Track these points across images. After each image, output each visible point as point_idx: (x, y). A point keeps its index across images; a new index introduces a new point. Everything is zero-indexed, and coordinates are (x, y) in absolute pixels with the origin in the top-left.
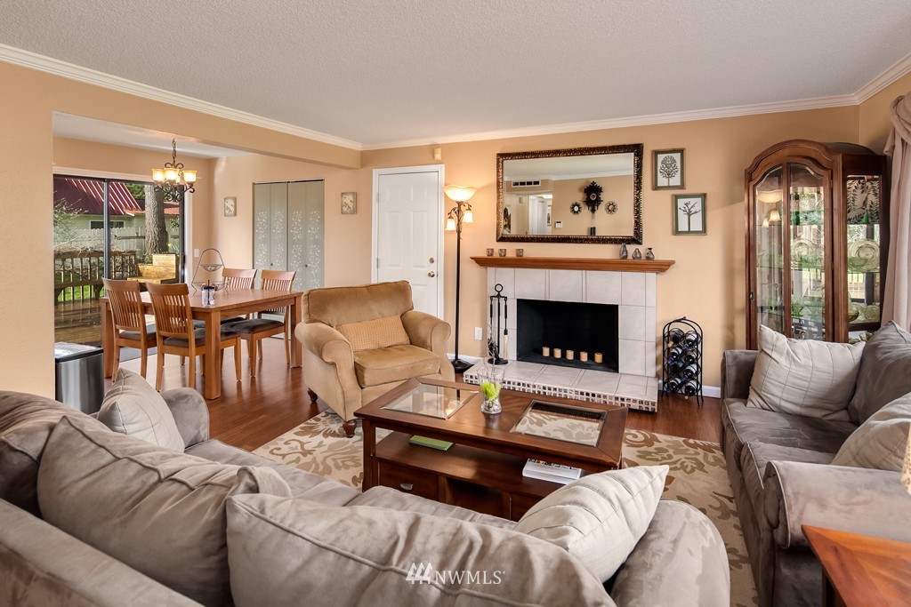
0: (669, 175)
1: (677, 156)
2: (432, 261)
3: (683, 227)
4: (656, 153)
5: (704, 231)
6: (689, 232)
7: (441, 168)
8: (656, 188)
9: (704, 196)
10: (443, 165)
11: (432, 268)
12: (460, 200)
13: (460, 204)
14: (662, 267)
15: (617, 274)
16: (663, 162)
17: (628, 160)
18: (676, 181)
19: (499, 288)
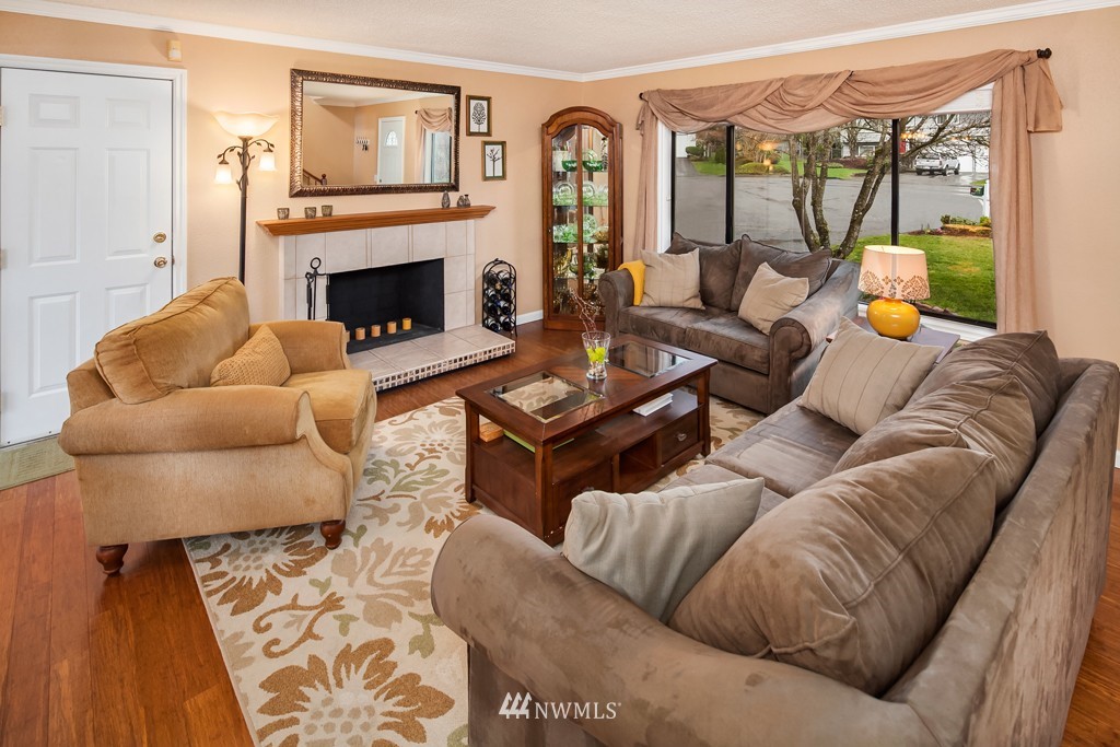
0: (479, 122)
1: (485, 103)
2: (160, 238)
3: (489, 173)
4: (470, 98)
5: (503, 177)
6: (494, 178)
7: (180, 75)
8: (470, 134)
9: (503, 144)
10: (185, 71)
11: (163, 251)
12: (245, 134)
13: (245, 141)
14: (483, 212)
15: (441, 225)
16: (475, 108)
17: (449, 100)
18: (484, 128)
19: (315, 264)
